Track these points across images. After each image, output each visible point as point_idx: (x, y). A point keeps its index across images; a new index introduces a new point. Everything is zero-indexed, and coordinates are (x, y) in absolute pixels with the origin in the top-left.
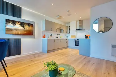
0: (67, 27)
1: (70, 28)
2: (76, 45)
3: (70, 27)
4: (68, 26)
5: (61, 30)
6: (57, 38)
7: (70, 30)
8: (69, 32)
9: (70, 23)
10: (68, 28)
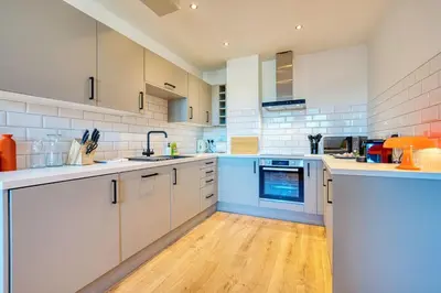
0: (209, 88)
1: (223, 97)
2: (262, 195)
3: (223, 88)
4: (216, 82)
5: (172, 105)
6: (148, 153)
7: (223, 104)
8: (223, 120)
9: (223, 65)
10: (217, 93)
